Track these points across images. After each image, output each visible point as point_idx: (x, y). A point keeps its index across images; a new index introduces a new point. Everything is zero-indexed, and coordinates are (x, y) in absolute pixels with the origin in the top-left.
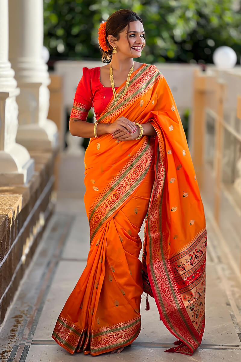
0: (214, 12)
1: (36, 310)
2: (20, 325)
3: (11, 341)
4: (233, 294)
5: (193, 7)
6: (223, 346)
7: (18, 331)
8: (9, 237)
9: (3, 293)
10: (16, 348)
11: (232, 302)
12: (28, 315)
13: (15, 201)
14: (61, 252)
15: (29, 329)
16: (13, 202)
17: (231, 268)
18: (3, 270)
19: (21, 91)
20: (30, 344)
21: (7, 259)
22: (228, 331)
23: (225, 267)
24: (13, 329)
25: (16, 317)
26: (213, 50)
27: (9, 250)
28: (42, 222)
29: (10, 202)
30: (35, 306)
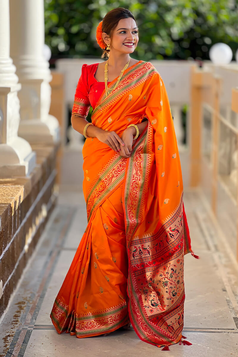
0: (210, 10)
1: (38, 296)
2: (23, 311)
3: (14, 326)
4: (230, 280)
5: (189, 6)
6: (218, 329)
7: (21, 317)
8: (11, 226)
9: (7, 280)
10: (19, 333)
11: (228, 288)
12: (31, 302)
13: (17, 191)
14: (63, 242)
15: (32, 314)
16: (15, 192)
17: (227, 256)
18: (6, 258)
19: (22, 87)
20: (32, 329)
21: (10, 248)
22: (224, 315)
23: (222, 255)
24: (16, 315)
25: (19, 303)
26: (209, 47)
27: (11, 239)
28: (44, 213)
29: (12, 193)
30: (38, 293)
